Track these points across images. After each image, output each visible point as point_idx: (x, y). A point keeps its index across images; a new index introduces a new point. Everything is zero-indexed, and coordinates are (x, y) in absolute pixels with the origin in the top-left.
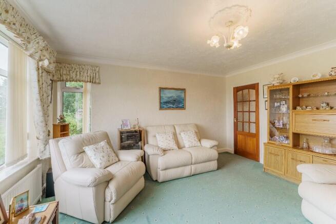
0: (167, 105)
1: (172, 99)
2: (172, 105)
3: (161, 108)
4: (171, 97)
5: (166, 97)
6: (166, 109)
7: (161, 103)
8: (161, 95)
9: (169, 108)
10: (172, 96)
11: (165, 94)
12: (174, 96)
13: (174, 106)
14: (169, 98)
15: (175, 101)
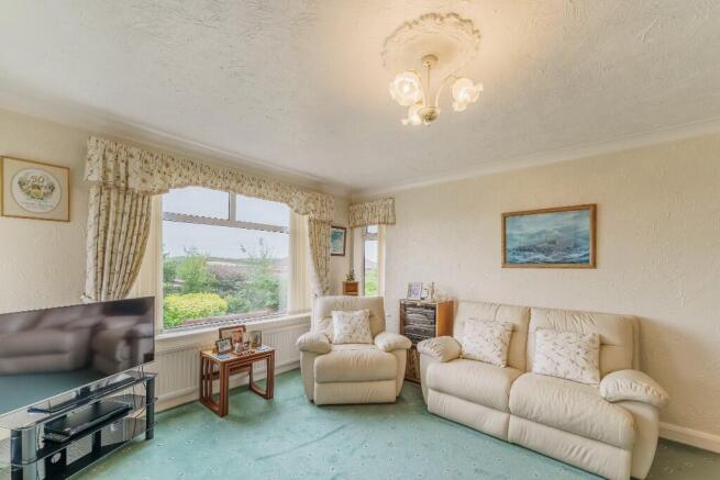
0: (525, 257)
1: (544, 236)
2: (541, 256)
3: (506, 263)
4: (539, 234)
5: (521, 235)
6: (523, 265)
7: (505, 250)
8: (508, 232)
9: (532, 263)
10: (544, 231)
11: (519, 228)
12: (549, 229)
13: (550, 259)
14: (532, 236)
15: (554, 242)
